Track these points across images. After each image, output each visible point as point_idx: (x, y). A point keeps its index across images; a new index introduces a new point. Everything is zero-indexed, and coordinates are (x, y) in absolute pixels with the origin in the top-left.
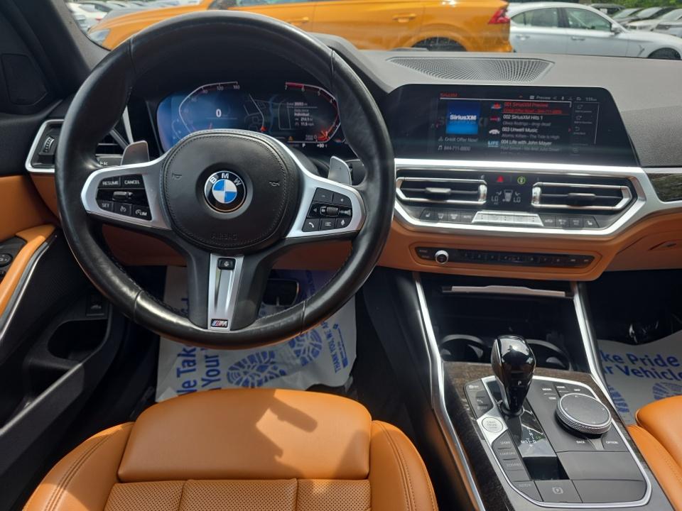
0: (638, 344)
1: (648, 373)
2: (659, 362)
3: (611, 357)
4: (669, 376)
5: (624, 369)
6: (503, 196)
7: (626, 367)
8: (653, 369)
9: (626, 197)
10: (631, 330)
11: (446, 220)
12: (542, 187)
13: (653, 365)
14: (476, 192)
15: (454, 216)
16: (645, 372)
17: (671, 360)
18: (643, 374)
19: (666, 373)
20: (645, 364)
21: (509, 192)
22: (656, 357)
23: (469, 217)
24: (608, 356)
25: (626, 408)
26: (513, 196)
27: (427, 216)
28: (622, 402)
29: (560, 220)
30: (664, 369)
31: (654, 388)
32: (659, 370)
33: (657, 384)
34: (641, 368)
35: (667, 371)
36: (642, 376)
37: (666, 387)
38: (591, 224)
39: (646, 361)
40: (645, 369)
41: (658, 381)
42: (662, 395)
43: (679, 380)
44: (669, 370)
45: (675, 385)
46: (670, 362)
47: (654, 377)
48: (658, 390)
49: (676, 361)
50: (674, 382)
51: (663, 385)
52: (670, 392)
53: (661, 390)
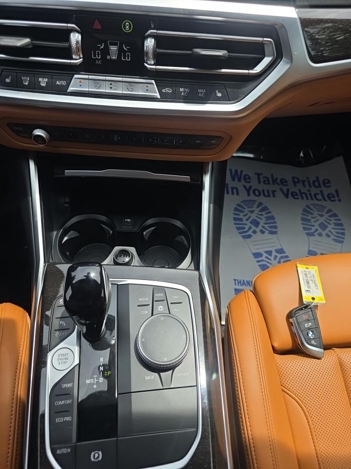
0: (305, 166)
1: (304, 195)
2: (317, 184)
3: (278, 181)
4: (319, 197)
5: (285, 191)
6: (106, 51)
7: (288, 190)
8: (309, 191)
9: (269, 56)
10: (302, 154)
11: (34, 88)
12: (156, 37)
13: (310, 186)
14: (66, 45)
15: (43, 82)
16: (301, 194)
17: (326, 181)
18: (299, 197)
19: (318, 194)
20: (304, 186)
21: (115, 44)
22: (315, 179)
23: (64, 83)
24: (276, 179)
25: (275, 230)
26: (120, 50)
27: (8, 80)
28: (273, 225)
29: (181, 90)
30: (318, 190)
31: (304, 210)
32: (314, 190)
33: (307, 206)
34: (300, 190)
35: (319, 192)
37: (313, 209)
38: (219, 95)
39: (306, 183)
40: (302, 191)
41: (309, 202)
42: (308, 216)
43: (326, 201)
44: (321, 192)
45: (322, 206)
46: (324, 184)
47: (307, 199)
48: (307, 211)
49: (329, 182)
50: (322, 203)
51: (312, 207)
52: (316, 213)
53: (308, 212)
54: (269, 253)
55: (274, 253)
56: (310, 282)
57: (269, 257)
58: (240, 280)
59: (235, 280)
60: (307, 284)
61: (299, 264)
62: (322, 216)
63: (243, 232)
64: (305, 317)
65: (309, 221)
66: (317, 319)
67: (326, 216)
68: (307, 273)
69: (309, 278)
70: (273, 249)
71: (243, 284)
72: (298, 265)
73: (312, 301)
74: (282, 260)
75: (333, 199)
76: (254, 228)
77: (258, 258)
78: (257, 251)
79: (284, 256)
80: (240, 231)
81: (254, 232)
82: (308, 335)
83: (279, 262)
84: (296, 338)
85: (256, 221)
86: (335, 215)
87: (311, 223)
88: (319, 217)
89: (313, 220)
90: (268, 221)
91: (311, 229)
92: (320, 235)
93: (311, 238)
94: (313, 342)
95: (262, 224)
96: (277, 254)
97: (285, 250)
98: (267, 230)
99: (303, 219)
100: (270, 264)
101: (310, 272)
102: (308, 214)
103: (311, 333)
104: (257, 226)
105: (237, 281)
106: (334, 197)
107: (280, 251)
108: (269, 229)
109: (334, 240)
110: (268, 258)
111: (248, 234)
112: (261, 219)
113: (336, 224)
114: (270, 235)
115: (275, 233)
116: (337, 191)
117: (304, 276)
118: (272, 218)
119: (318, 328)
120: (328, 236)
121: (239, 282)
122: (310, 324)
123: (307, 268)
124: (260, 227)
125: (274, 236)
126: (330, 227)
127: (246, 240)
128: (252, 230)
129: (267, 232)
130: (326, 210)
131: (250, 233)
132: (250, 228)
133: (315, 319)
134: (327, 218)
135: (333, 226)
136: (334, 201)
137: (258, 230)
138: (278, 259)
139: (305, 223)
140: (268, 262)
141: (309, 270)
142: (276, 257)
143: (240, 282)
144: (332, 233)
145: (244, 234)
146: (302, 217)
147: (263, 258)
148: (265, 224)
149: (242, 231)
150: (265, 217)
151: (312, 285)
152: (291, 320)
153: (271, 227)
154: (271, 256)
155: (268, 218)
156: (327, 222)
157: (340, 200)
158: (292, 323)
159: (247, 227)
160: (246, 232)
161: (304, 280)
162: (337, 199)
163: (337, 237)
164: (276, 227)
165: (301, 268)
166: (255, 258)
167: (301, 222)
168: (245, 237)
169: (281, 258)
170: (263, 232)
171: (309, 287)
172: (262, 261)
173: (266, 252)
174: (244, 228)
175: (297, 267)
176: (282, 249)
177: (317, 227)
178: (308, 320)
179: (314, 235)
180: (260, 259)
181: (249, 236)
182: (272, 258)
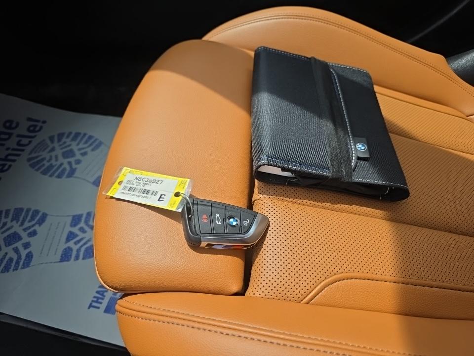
1: (10, 157)
2: (4, 137)
4: (25, 141)
8: (8, 149)
13: (2, 145)
16: (6, 159)
17: (8, 124)
18: (9, 163)
19: (20, 141)
25: (40, 214)
28: (30, 214)
30: (15, 139)
31: (32, 166)
32: (11, 143)
33: (29, 160)
35: (19, 139)
36: (10, 166)
37: (37, 154)
40: (3, 157)
41: (25, 155)
42: (44, 165)
43: (35, 136)
44: (18, 136)
45: (39, 144)
46: (10, 128)
47: (18, 155)
48: (35, 164)
49: (11, 122)
50: (35, 142)
51: (33, 155)
52: (45, 154)
53: (38, 162)
54: (71, 236)
55: (75, 230)
56: (147, 187)
57: (78, 238)
58: (95, 297)
59: (91, 306)
60: (147, 193)
61: (107, 192)
62: (53, 149)
63: (18, 263)
64: (205, 219)
65: (51, 166)
66: (212, 202)
67: (56, 145)
68: (129, 186)
69: (139, 187)
70: (68, 229)
71: (102, 295)
72: (109, 194)
73: (180, 198)
74: (91, 223)
75: (38, 128)
76: (19, 245)
77: (71, 256)
78: (60, 253)
79: (86, 218)
80: (13, 267)
81: (27, 245)
82: (234, 226)
83: (92, 228)
84: (232, 248)
85: (8, 236)
86: (61, 136)
87: (56, 165)
88: (53, 154)
89: (53, 162)
90: (21, 219)
91: (65, 169)
92: (78, 162)
93: (76, 174)
94: (246, 223)
95: (20, 231)
96: (79, 226)
97: (78, 212)
98: (33, 226)
99: (44, 173)
100: (89, 241)
101: (129, 182)
102: (41, 164)
103: (232, 220)
104: (20, 238)
105: (94, 304)
106: (35, 126)
107: (76, 220)
108: (33, 222)
109: (93, 150)
110: (79, 241)
111: (23, 257)
112: (12, 227)
113: (74, 139)
114: (44, 225)
115: (44, 216)
116: (30, 119)
117: (132, 193)
118: (19, 211)
119: (226, 207)
120: (84, 154)
121: (97, 300)
122: (217, 215)
123: (120, 183)
124: (24, 235)
125: (49, 220)
126: (74, 147)
127: (32, 264)
128: (21, 249)
129: (36, 227)
130: (48, 142)
131: (24, 253)
132: (16, 250)
133: (212, 205)
134: (60, 145)
135: (74, 144)
136: (41, 128)
137: (25, 239)
138: (86, 228)
139: (51, 172)
140: (85, 244)
141: (125, 181)
142: (82, 230)
143: (98, 298)
144: (83, 149)
145: (21, 263)
146: (41, 172)
147: (75, 248)
148: (22, 224)
149: (13, 265)
150: (12, 221)
151: (152, 187)
152: (203, 244)
153: (32, 219)
154: (77, 236)
155: (16, 218)
156: (66, 147)
157: (44, 122)
158: (208, 245)
159: (12, 255)
160: (19, 258)
161: (138, 196)
162: (40, 124)
163: (91, 145)
164: (37, 212)
165: (116, 191)
166: (68, 260)
167: (46, 177)
168: (27, 264)
169: (86, 222)
170: (34, 233)
171: (154, 193)
172: (78, 251)
173: (68, 240)
174: (11, 260)
175: (112, 198)
176: (74, 217)
177: (65, 161)
178: (211, 215)
179: (76, 169)
180: (74, 253)
181: (29, 256)
182: (81, 235)
